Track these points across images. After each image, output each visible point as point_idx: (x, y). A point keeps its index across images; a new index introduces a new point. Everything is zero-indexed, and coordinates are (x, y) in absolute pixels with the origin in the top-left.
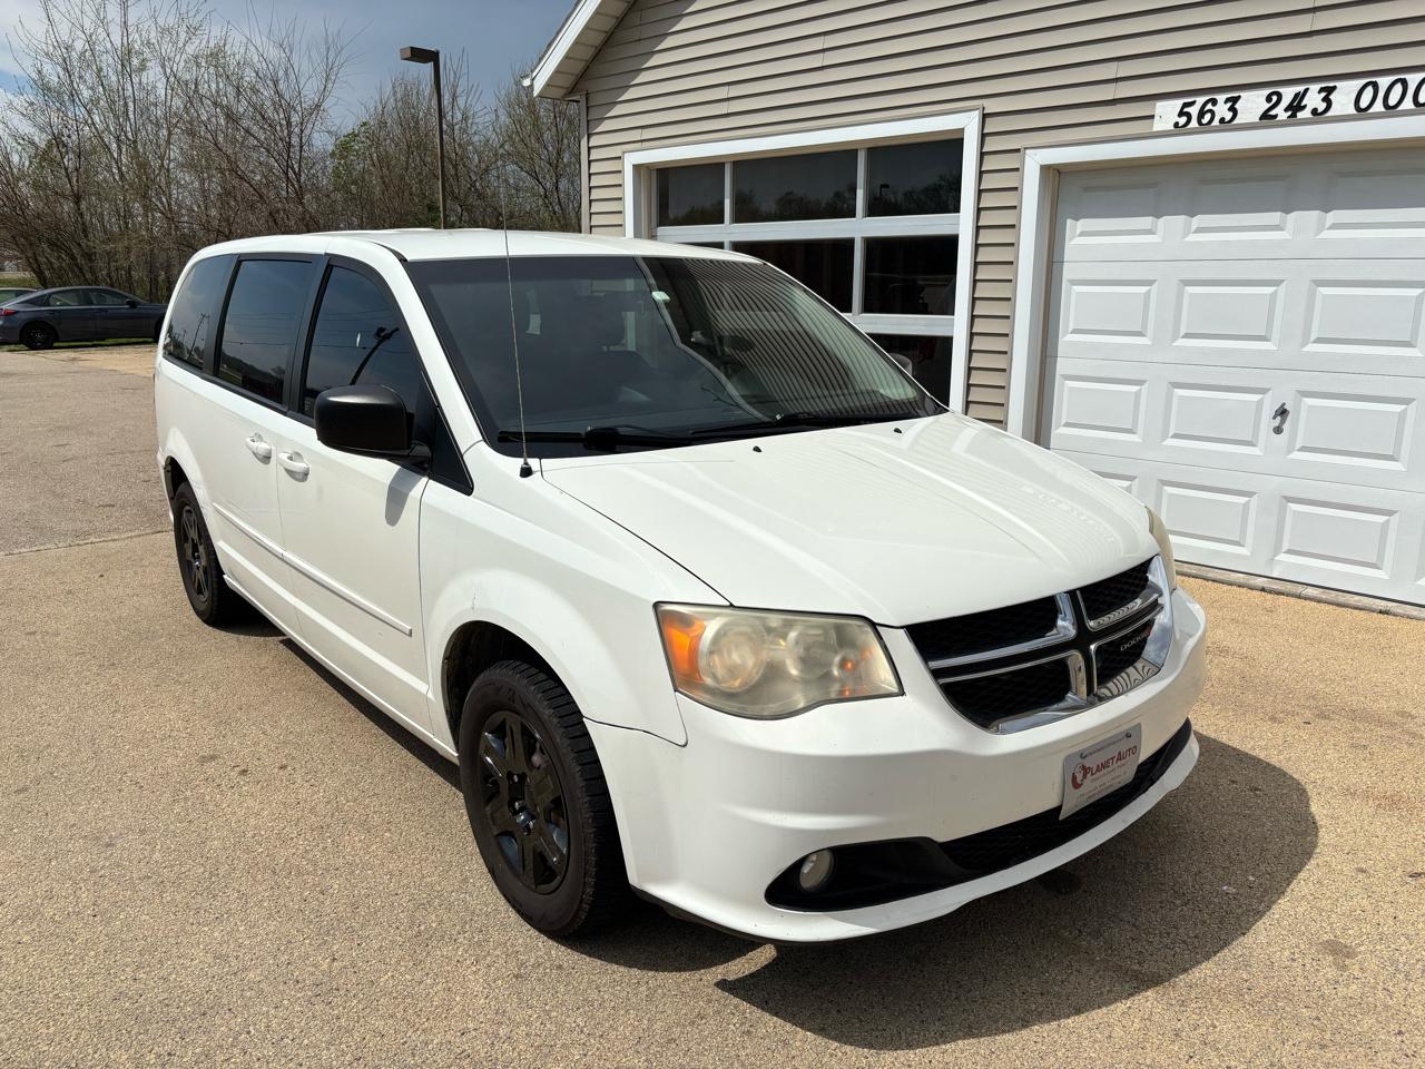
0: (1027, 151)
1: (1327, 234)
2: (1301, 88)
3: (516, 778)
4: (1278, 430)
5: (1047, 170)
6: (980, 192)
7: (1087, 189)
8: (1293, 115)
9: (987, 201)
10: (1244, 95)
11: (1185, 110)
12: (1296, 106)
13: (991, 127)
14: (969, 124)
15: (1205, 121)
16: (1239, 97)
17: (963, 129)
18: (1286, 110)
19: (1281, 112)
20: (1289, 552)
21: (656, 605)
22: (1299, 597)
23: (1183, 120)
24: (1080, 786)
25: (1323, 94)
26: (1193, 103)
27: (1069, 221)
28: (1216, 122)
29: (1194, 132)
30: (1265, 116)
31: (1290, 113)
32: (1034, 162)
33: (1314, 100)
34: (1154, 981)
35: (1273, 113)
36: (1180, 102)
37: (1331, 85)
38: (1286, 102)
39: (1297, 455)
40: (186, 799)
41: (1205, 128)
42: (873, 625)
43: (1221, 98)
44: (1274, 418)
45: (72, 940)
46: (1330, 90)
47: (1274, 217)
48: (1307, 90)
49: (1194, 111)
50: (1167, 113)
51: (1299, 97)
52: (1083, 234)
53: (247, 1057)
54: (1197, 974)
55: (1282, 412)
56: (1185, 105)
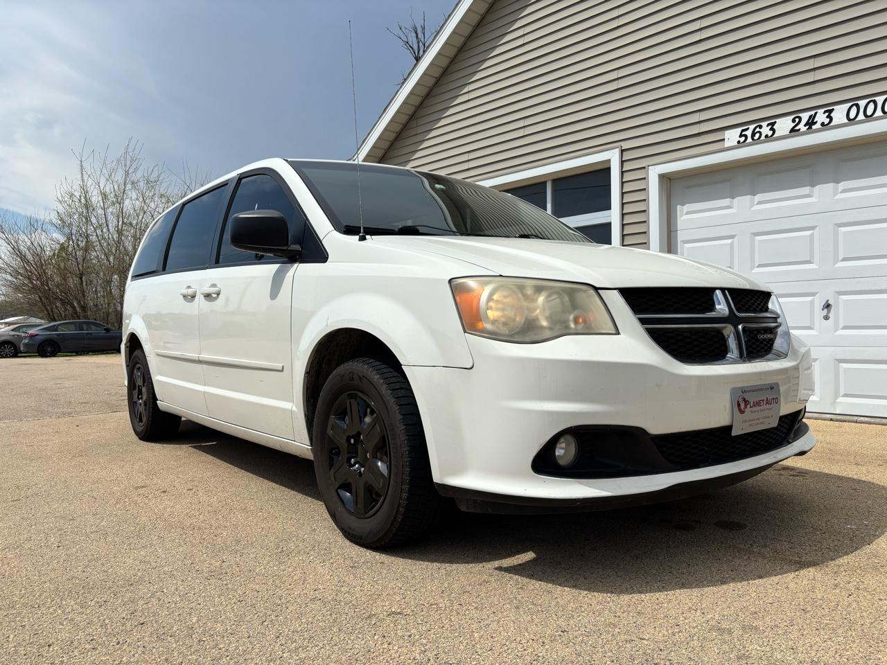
0: (650, 167)
1: (840, 196)
2: (813, 113)
3: (352, 441)
4: (826, 318)
5: (663, 178)
6: (623, 194)
7: (689, 187)
8: (810, 128)
9: (627, 198)
10: (778, 120)
11: (743, 133)
12: (811, 123)
13: (627, 156)
14: (614, 157)
15: (755, 138)
16: (776, 122)
17: (610, 160)
18: (805, 126)
19: (802, 127)
20: (845, 395)
21: (450, 281)
22: (856, 422)
24: (744, 412)
25: (827, 114)
26: (748, 129)
27: (678, 207)
28: (763, 138)
29: (750, 145)
30: (793, 130)
31: (807, 127)
32: (654, 174)
33: (821, 117)
35: (797, 128)
36: (739, 130)
37: (831, 108)
38: (804, 121)
39: (841, 332)
41: (756, 142)
42: (596, 289)
43: (764, 124)
44: (823, 310)
46: (831, 111)
47: (806, 190)
48: (816, 113)
49: (749, 133)
50: (732, 137)
51: (812, 118)
52: (688, 213)
55: (828, 306)
56: (743, 131)
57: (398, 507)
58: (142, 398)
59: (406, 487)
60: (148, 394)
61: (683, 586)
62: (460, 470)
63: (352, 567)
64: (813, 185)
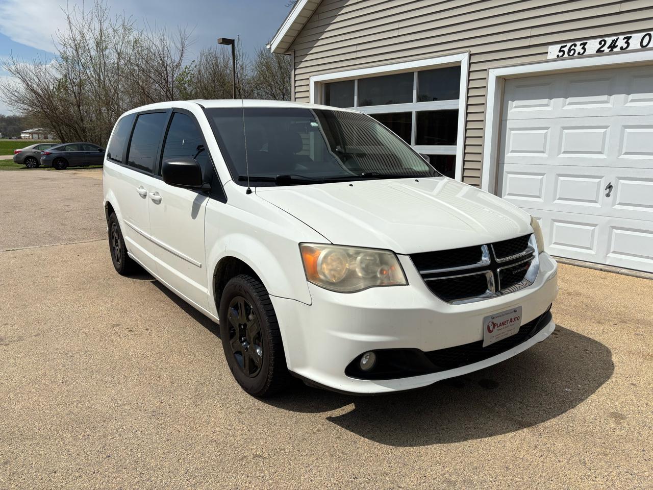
0: (490, 70)
1: (629, 104)
2: (615, 38)
3: (242, 327)
4: (608, 195)
5: (500, 79)
6: (468, 89)
7: (518, 87)
8: (612, 50)
9: (471, 93)
10: (589, 42)
11: (562, 49)
12: (613, 46)
13: (474, 59)
14: (463, 59)
15: (571, 54)
16: (587, 43)
17: (461, 61)
18: (608, 48)
19: (606, 49)
20: (614, 252)
21: (300, 244)
22: (618, 273)
23: (561, 54)
24: (492, 331)
25: (626, 40)
26: (566, 46)
27: (510, 102)
28: (576, 54)
29: (566, 59)
30: (599, 51)
31: (610, 49)
32: (493, 75)
33: (621, 43)
34: (528, 425)
35: (602, 49)
36: (559, 46)
37: (629, 35)
38: (608, 44)
39: (617, 207)
40: (105, 340)
41: (571, 57)
42: (395, 254)
43: (578, 43)
44: (606, 189)
45: (52, 392)
46: (629, 38)
47: (604, 98)
48: (618, 38)
49: (566, 49)
50: (554, 51)
51: (614, 42)
52: (516, 107)
53: (121, 438)
54: (548, 423)
55: (610, 187)
56: (562, 47)
57: (267, 378)
58: (118, 245)
59: (272, 368)
60: (121, 246)
61: (439, 441)
62: (303, 365)
63: (239, 412)
64: (610, 95)
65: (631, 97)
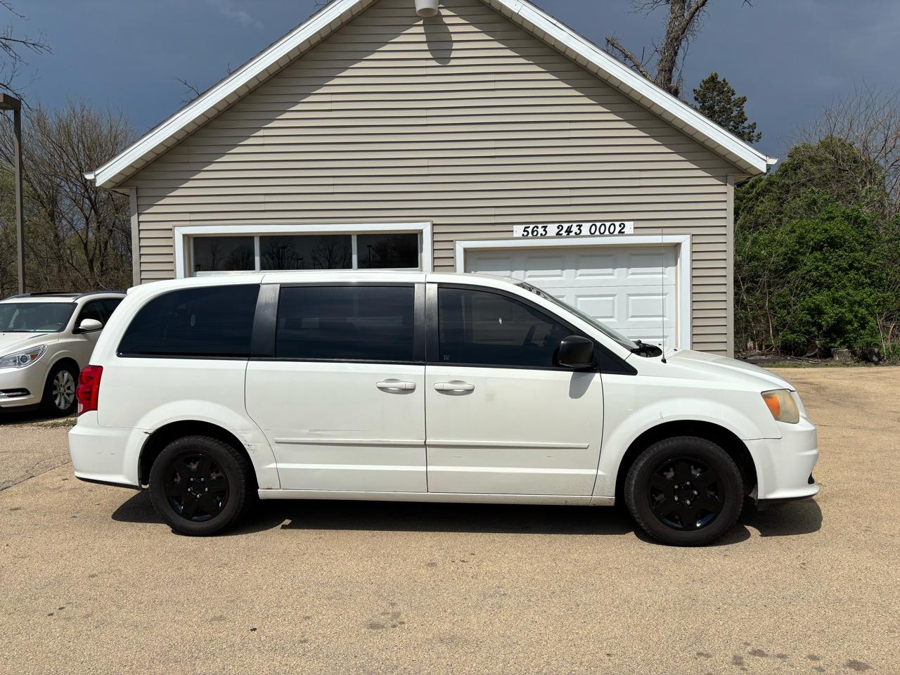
0: (458, 241)
1: (578, 278)
2: (570, 225)
6: (433, 259)
7: (480, 259)
8: (568, 234)
9: (439, 262)
10: (549, 225)
12: (569, 231)
13: (437, 229)
14: (426, 228)
15: (534, 234)
16: (547, 226)
17: (422, 230)
18: (565, 232)
19: (563, 233)
23: (526, 233)
25: (578, 227)
26: (529, 227)
28: (539, 235)
29: (531, 238)
30: (558, 234)
32: (459, 247)
33: (575, 229)
35: (560, 233)
36: (523, 226)
37: (581, 224)
38: (565, 229)
41: (535, 237)
43: (540, 226)
46: (580, 226)
47: (558, 272)
48: (572, 225)
49: (530, 230)
50: (518, 230)
51: (569, 228)
56: (526, 228)
64: (563, 269)
65: (580, 271)
